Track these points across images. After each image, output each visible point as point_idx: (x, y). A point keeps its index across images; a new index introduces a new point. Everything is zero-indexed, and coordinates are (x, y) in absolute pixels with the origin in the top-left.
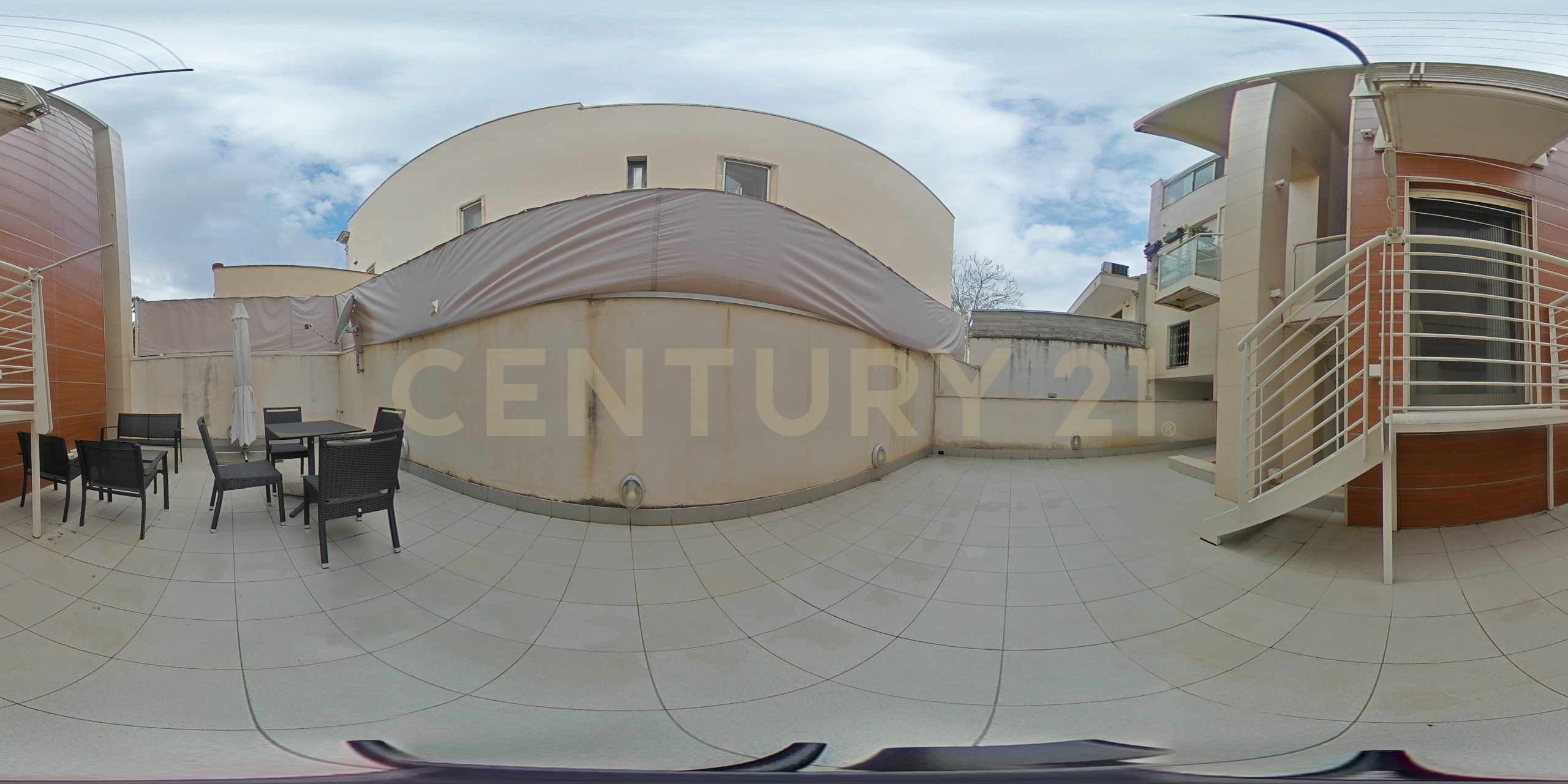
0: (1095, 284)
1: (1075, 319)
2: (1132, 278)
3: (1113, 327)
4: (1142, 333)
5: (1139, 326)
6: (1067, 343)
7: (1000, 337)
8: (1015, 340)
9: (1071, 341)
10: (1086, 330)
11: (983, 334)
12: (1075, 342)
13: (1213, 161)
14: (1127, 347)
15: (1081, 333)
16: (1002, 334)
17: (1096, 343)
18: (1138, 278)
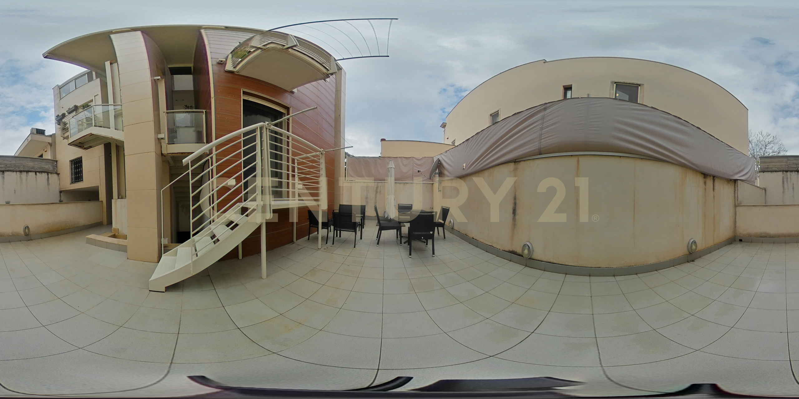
0: (28, 140)
1: (18, 159)
2: (47, 136)
3: (39, 162)
4: (55, 165)
5: (53, 162)
6: (15, 173)
7: (776, 171)
8: (784, 172)
9: (16, 171)
10: (24, 165)
11: (766, 170)
12: (19, 172)
13: (86, 73)
14: (48, 173)
15: (22, 166)
16: (777, 169)
17: (31, 172)
18: (51, 136)
